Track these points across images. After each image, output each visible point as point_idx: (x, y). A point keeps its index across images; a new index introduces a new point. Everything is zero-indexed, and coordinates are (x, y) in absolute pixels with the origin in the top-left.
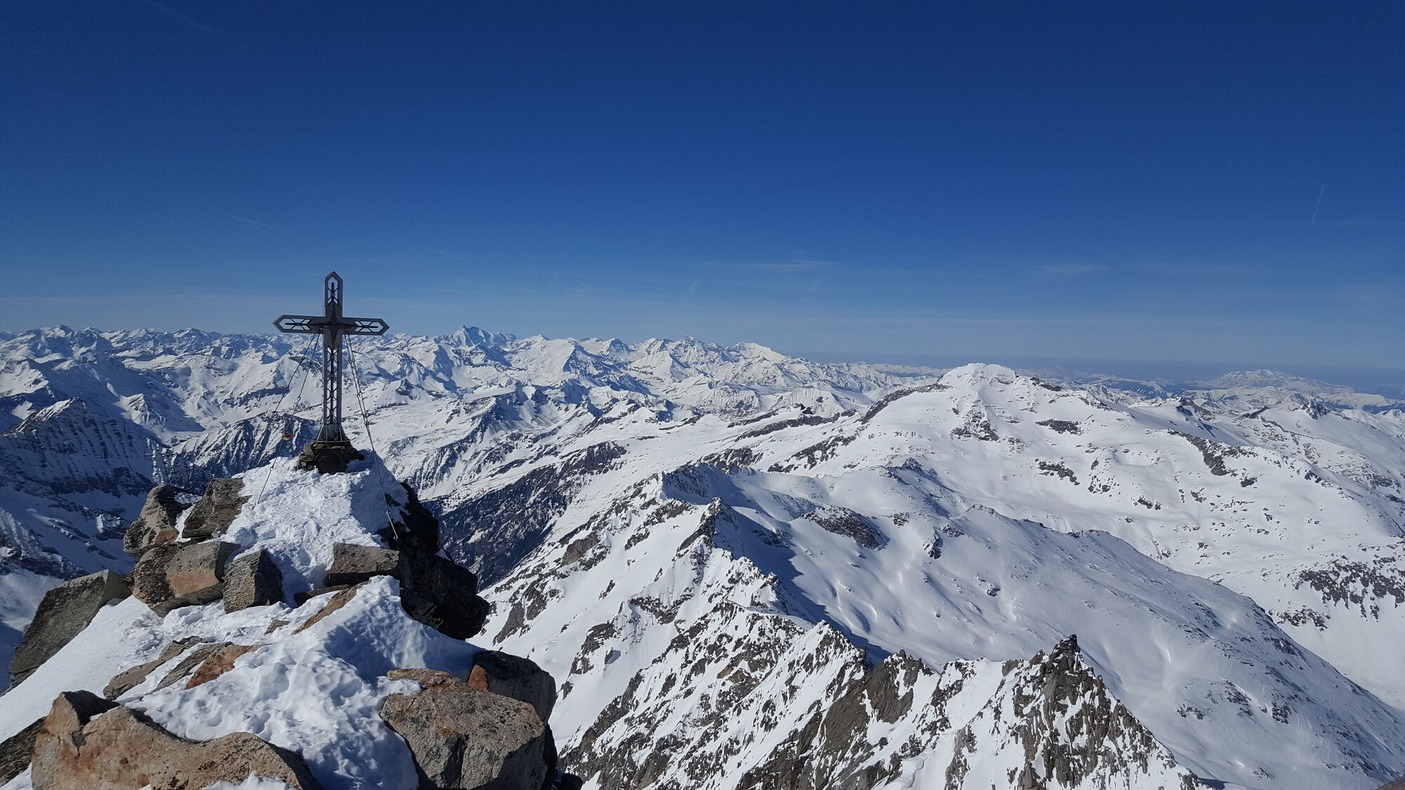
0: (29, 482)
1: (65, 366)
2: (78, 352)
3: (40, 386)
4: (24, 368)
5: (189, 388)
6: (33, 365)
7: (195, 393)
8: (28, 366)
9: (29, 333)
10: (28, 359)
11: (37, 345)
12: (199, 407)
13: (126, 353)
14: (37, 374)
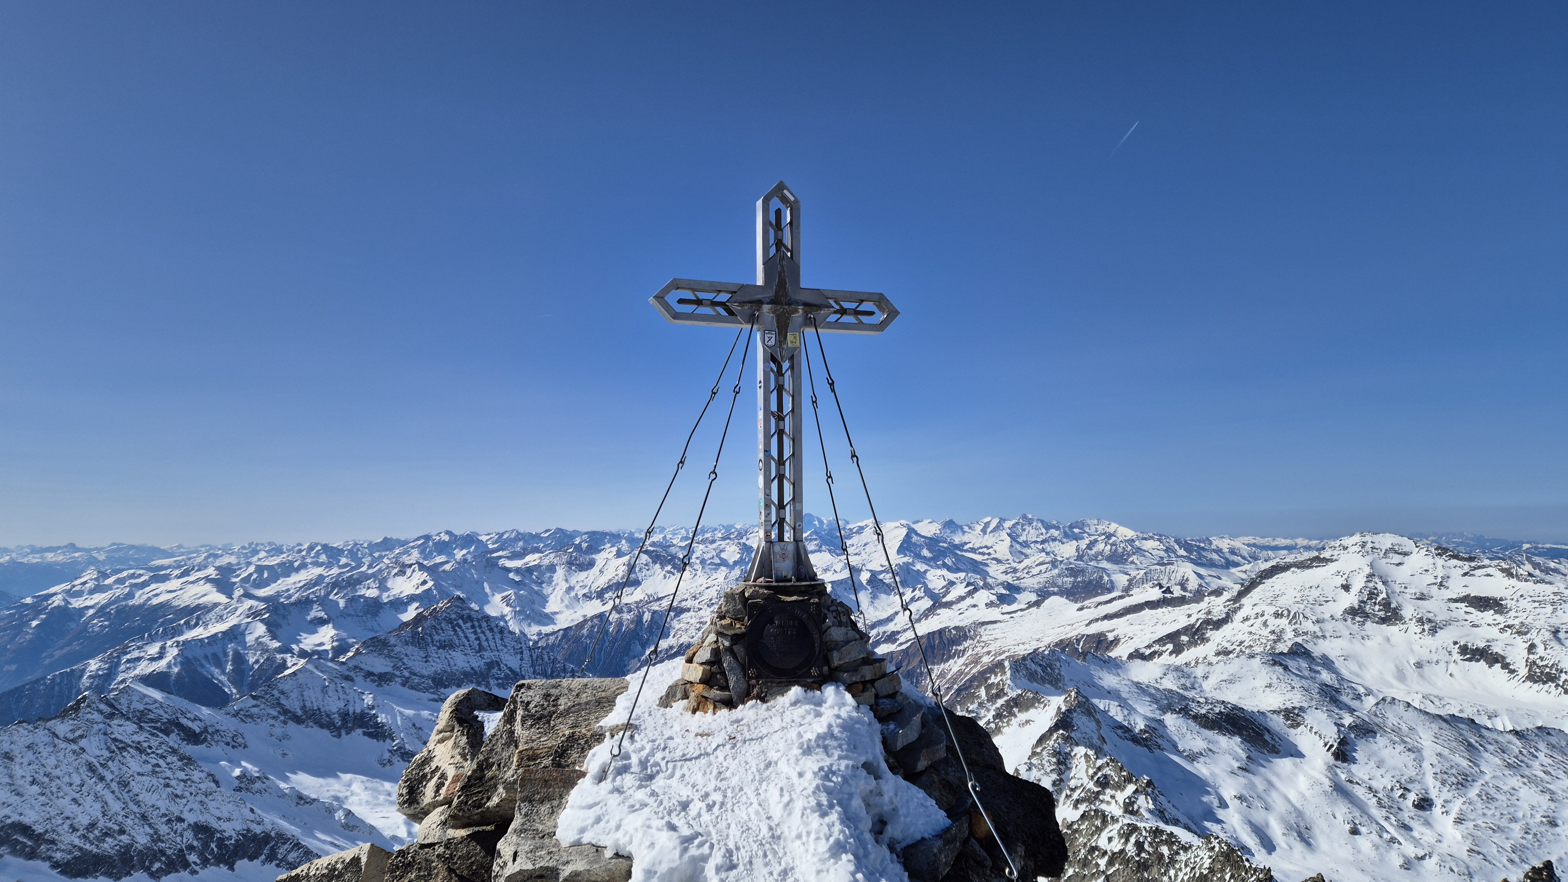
0: (414, 677)
1: (447, 567)
2: (459, 554)
3: (426, 587)
4: (414, 571)
5: (553, 583)
6: (422, 567)
7: (558, 588)
8: (417, 569)
9: (418, 539)
10: (418, 563)
11: (425, 549)
12: (562, 600)
13: (500, 553)
14: (424, 576)
